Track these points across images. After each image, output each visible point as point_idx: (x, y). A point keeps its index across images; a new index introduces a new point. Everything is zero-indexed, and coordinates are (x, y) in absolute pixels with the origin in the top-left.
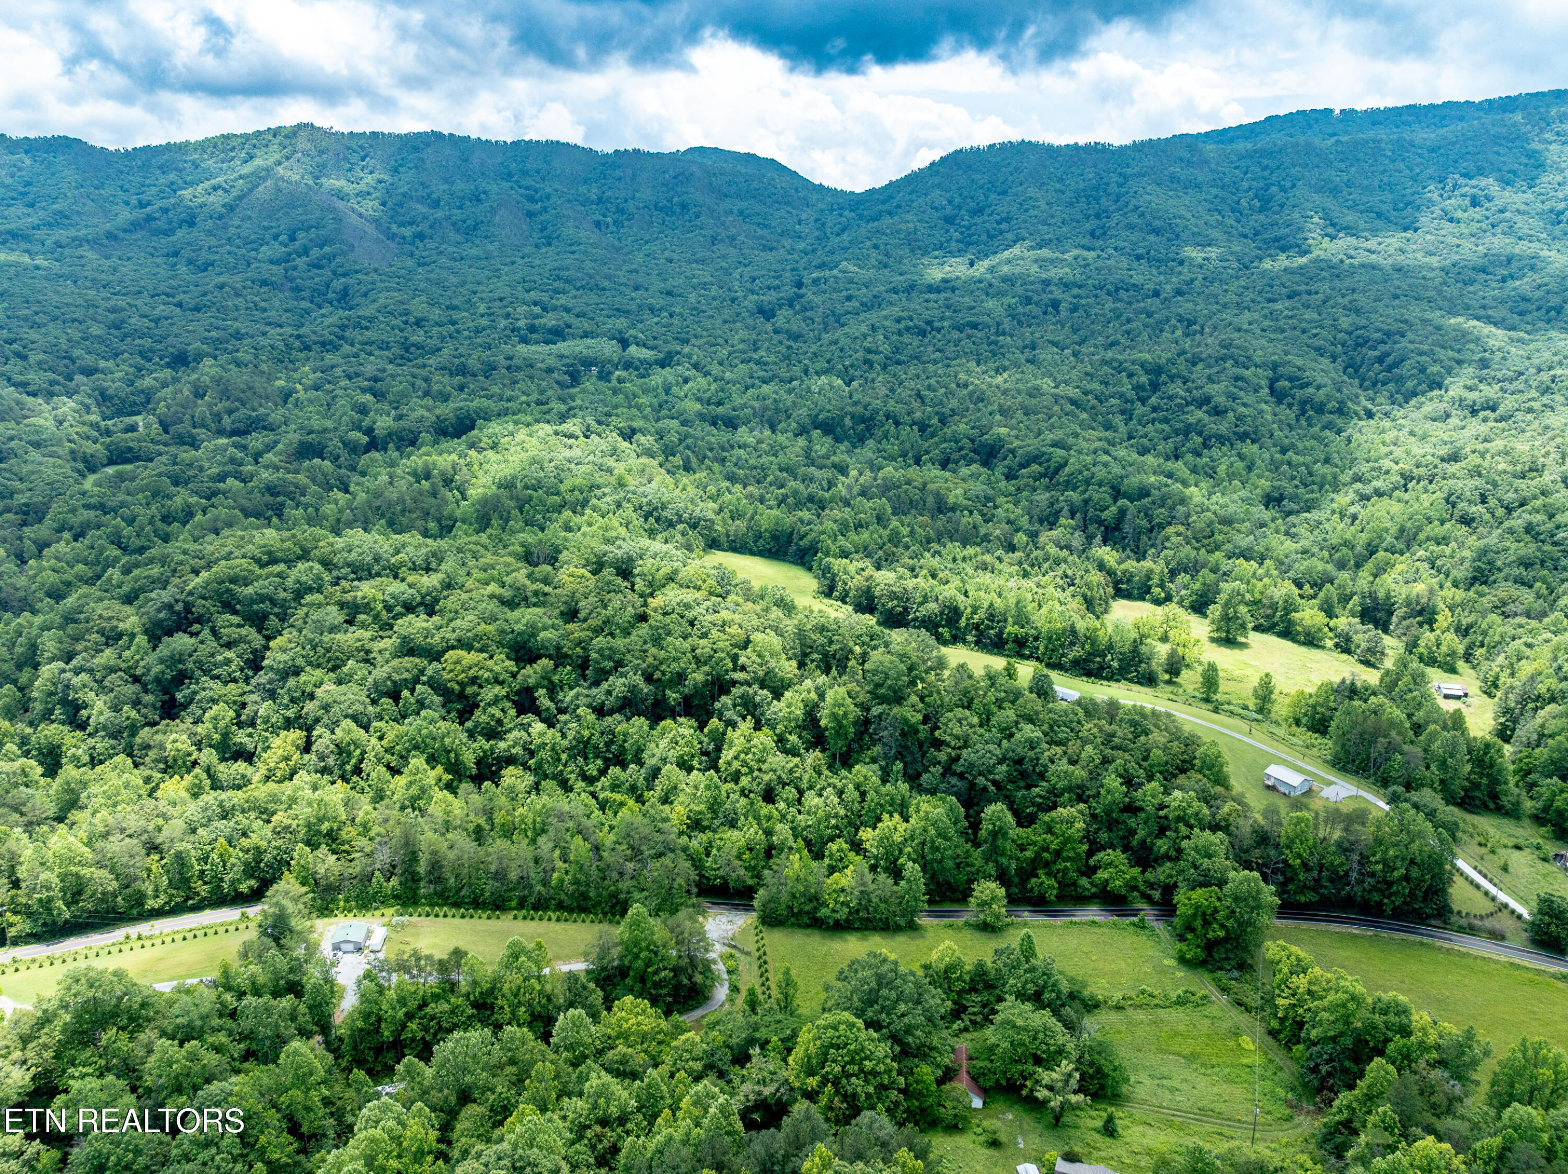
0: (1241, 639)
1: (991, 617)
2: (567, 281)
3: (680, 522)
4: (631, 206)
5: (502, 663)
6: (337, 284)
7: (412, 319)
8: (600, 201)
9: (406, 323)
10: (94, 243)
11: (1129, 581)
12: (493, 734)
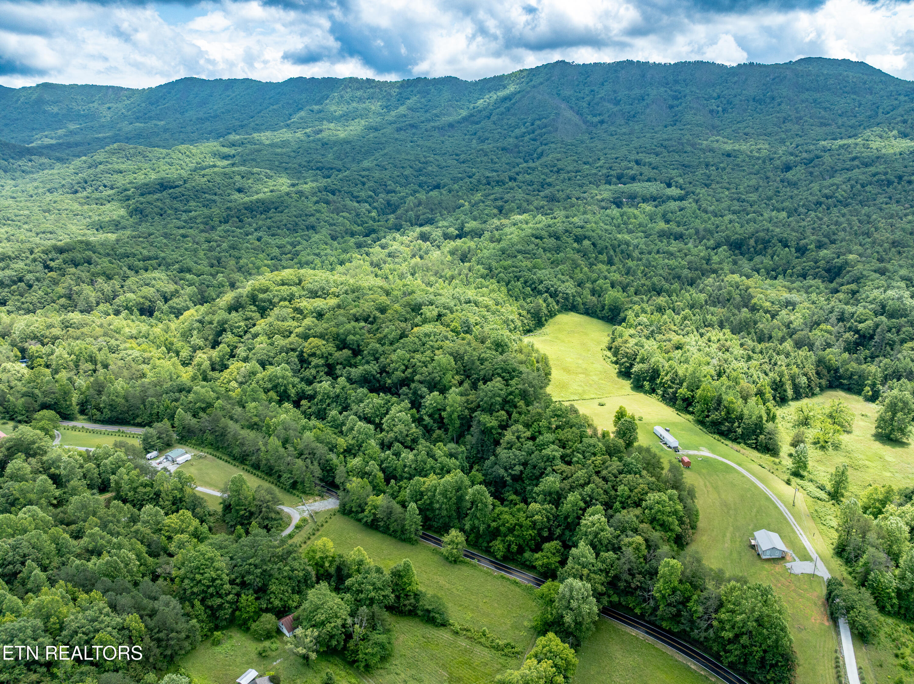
0: (905, 440)
1: (673, 381)
2: (665, 147)
3: (546, 292)
4: (736, 101)
5: (330, 347)
6: (539, 150)
7: (555, 169)
8: (719, 97)
9: (551, 171)
10: (441, 129)
11: (850, 378)
12: (310, 382)
